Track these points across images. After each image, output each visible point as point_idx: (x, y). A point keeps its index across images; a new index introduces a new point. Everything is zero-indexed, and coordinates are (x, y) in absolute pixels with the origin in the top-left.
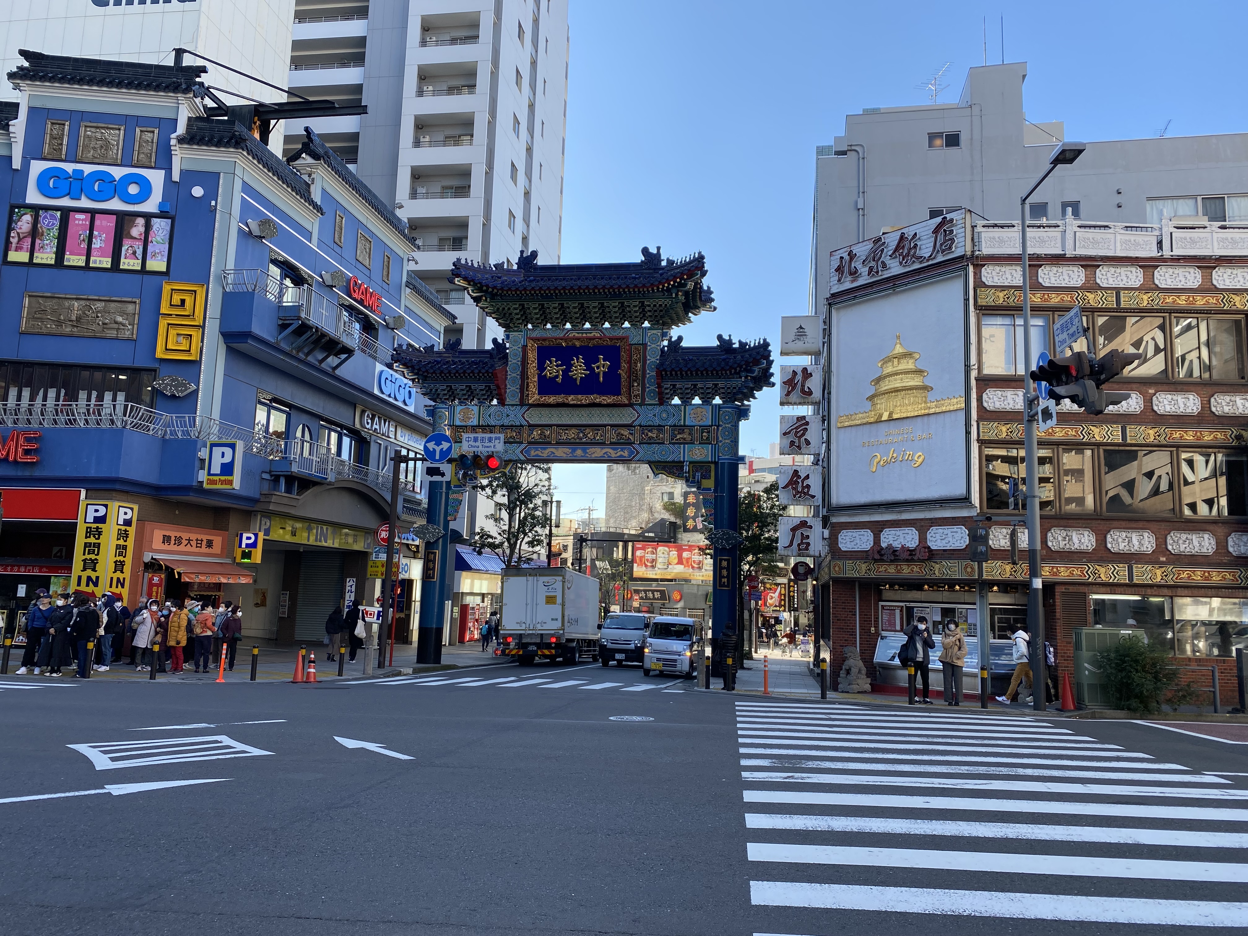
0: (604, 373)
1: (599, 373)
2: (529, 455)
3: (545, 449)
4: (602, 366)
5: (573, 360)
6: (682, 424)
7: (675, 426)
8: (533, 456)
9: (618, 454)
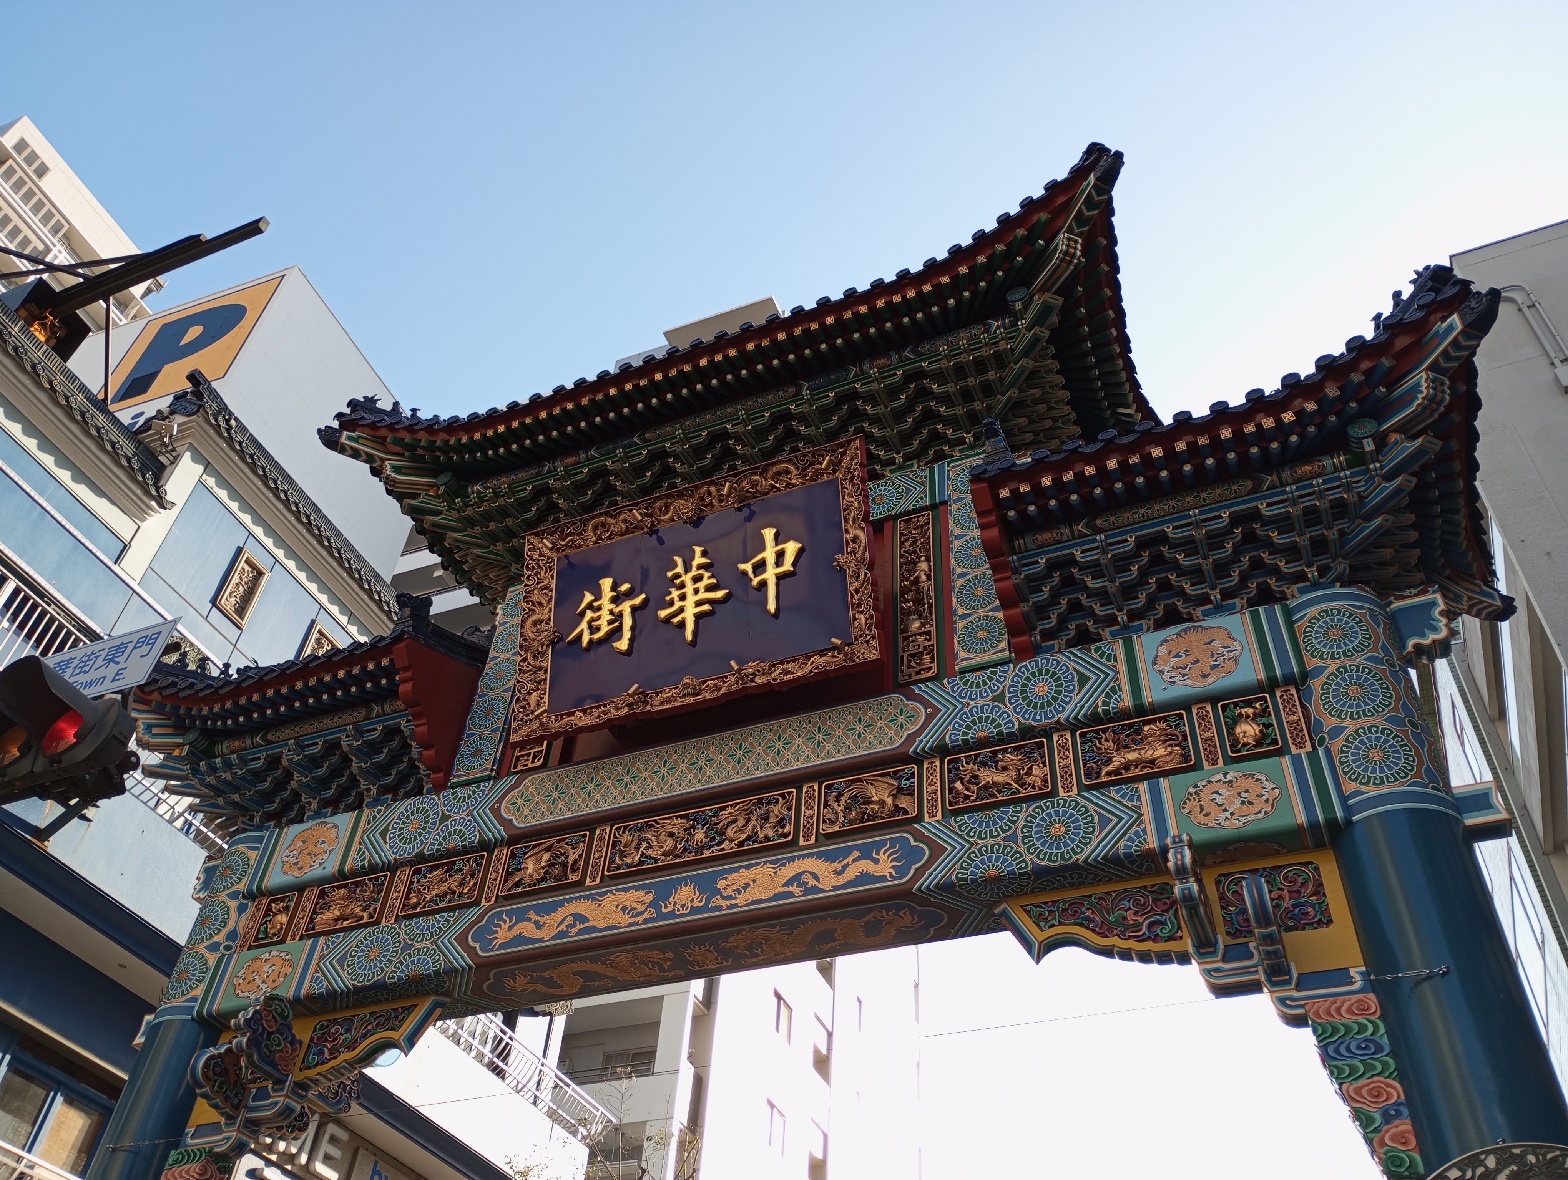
6: (1127, 701)
7: (1095, 719)
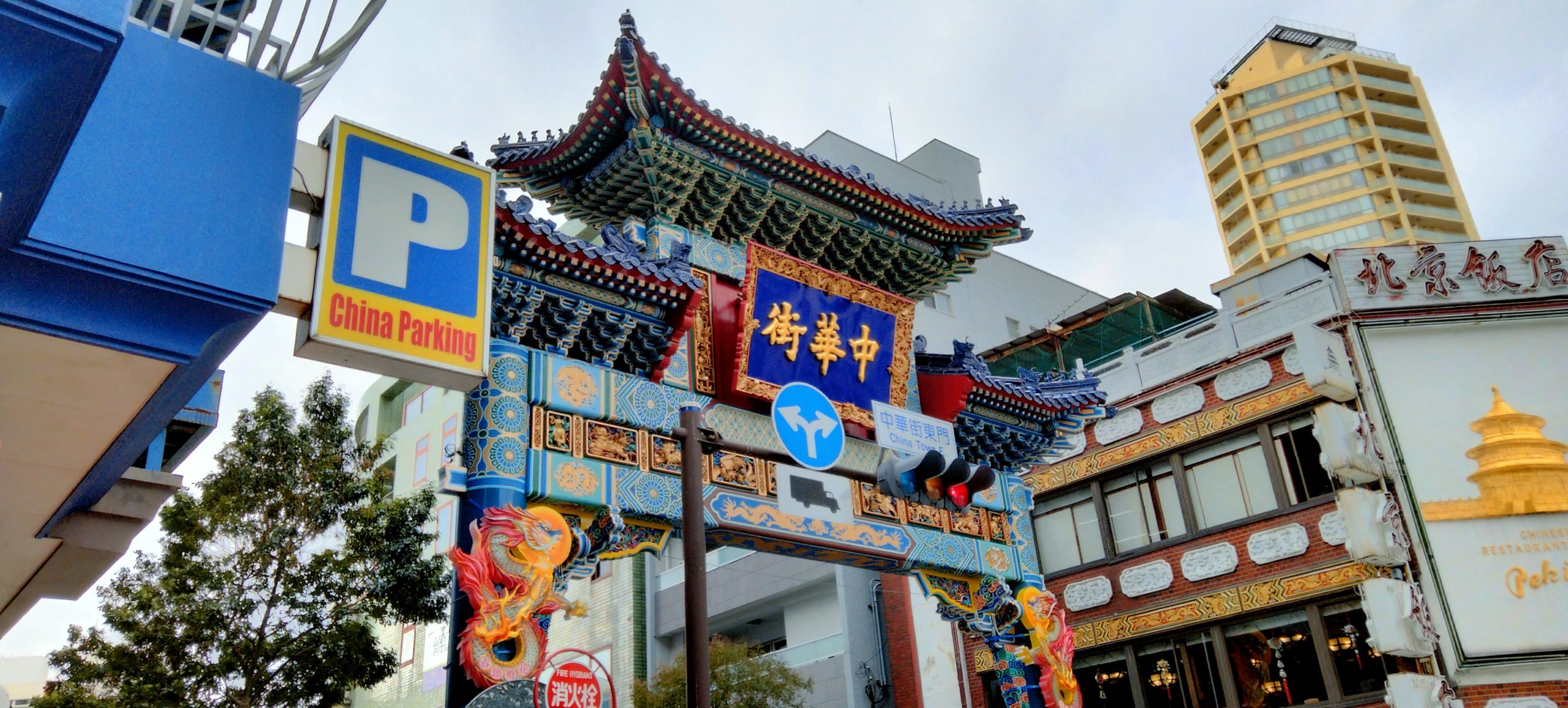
0: (868, 361)
1: (859, 361)
2: (723, 514)
3: (754, 505)
4: (866, 348)
5: (820, 318)
8: (732, 519)
9: (884, 542)
